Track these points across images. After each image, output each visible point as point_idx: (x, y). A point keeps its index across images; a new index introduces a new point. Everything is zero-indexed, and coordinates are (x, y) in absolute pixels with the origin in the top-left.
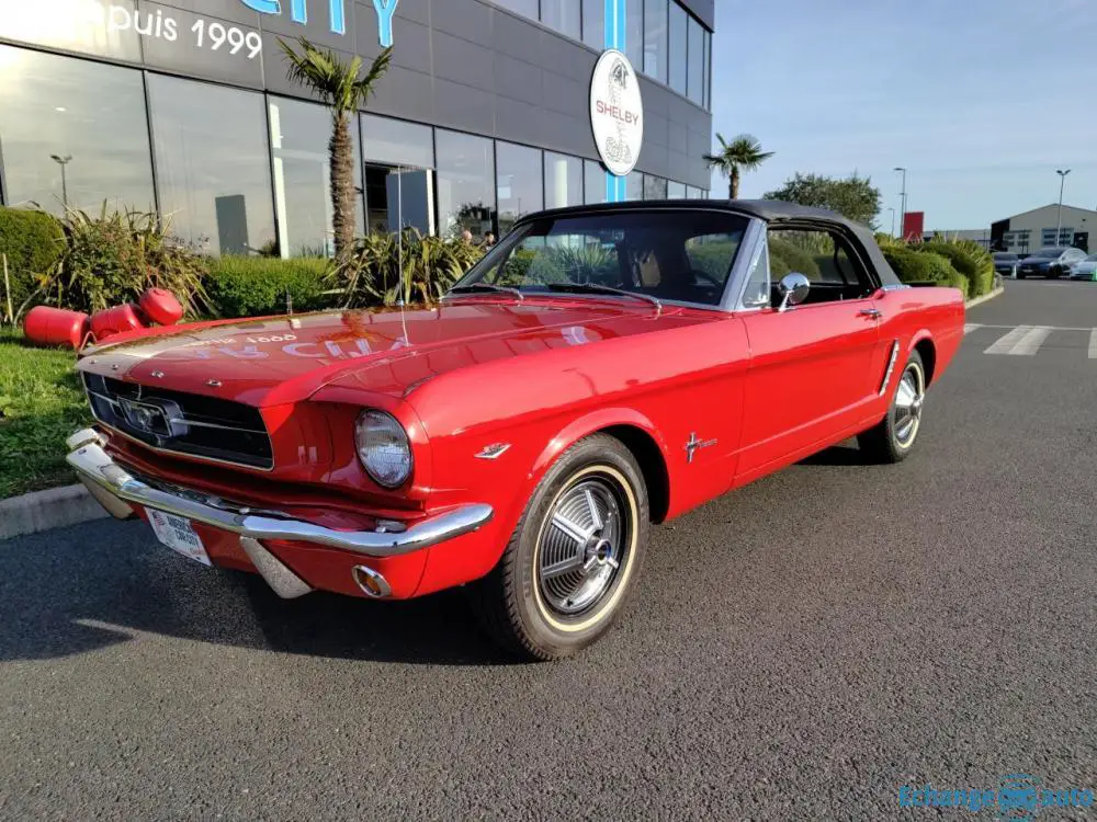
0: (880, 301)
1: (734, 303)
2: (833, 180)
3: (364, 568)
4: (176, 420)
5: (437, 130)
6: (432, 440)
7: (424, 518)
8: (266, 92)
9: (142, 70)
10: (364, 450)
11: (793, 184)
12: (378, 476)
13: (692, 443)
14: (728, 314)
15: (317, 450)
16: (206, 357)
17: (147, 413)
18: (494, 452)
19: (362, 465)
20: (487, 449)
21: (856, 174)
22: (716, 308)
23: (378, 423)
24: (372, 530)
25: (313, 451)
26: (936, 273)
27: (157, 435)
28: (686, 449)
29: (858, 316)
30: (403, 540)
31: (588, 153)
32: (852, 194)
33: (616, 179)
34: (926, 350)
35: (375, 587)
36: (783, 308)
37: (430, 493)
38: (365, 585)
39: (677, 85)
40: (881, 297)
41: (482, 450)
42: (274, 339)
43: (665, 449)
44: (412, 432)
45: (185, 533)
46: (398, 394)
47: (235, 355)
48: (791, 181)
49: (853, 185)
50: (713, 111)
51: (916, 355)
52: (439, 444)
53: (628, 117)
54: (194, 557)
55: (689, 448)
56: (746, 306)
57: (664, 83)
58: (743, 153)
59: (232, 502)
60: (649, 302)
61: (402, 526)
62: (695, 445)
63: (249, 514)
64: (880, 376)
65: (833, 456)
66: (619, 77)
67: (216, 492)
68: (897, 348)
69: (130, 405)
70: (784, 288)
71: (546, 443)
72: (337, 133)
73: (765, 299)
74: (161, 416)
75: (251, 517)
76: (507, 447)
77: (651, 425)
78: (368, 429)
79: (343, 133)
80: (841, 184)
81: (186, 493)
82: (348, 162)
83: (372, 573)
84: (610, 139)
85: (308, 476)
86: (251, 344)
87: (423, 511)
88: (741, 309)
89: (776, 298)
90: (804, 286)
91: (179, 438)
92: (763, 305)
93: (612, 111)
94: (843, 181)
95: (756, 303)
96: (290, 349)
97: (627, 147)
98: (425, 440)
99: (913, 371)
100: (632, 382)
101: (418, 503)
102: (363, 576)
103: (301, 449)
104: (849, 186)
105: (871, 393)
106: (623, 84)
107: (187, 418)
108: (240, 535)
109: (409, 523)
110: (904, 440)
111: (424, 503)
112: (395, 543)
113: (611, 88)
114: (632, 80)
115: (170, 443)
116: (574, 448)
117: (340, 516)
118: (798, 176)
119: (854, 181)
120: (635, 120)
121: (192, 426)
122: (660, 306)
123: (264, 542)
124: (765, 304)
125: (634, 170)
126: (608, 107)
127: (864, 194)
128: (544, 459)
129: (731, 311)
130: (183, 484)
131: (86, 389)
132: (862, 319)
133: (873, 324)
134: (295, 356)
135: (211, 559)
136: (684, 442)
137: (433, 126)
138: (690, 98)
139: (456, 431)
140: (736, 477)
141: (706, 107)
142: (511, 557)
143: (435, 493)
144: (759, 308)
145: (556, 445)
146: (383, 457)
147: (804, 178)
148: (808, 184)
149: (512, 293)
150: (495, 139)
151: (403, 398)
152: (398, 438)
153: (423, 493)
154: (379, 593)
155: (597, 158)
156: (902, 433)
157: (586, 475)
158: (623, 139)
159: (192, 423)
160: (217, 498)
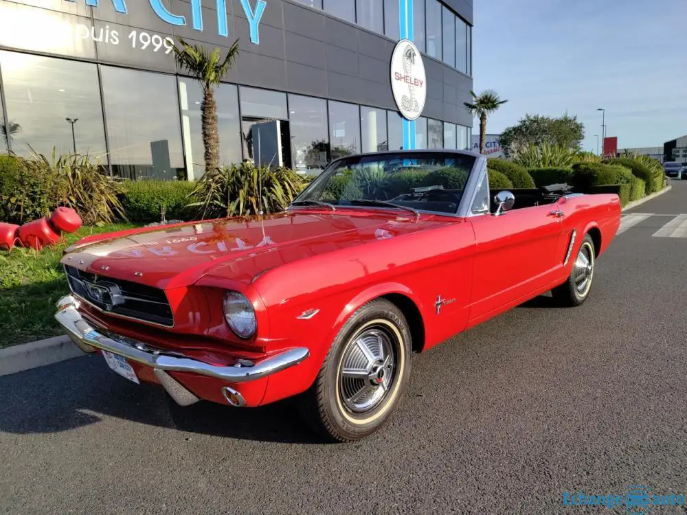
0: (563, 205)
1: (466, 212)
2: (551, 118)
3: (228, 388)
4: (116, 295)
5: (289, 95)
6: (267, 308)
7: (266, 357)
8: (177, 75)
9: (97, 63)
10: (228, 315)
11: (525, 121)
12: (237, 332)
13: (439, 302)
14: (462, 219)
15: (200, 314)
16: (139, 256)
17: (100, 291)
18: (308, 315)
19: (227, 325)
20: (304, 314)
21: (566, 113)
22: (455, 215)
23: (237, 298)
24: (232, 365)
25: (198, 314)
26: (621, 178)
27: (107, 304)
28: (435, 307)
29: (548, 215)
30: (253, 372)
31: (390, 106)
32: (564, 127)
33: (409, 122)
34: (595, 234)
35: (236, 400)
36: (497, 213)
37: (269, 342)
38: (230, 398)
39: (449, 61)
40: (563, 202)
41: (301, 314)
42: (183, 240)
43: (421, 307)
44: (256, 305)
45: (124, 364)
46: (248, 281)
47: (157, 253)
48: (523, 119)
49: (565, 121)
50: (473, 76)
51: (589, 238)
52: (272, 310)
53: (416, 82)
54: (129, 378)
55: (438, 305)
56: (474, 213)
57: (441, 60)
58: (489, 103)
59: (150, 347)
60: (412, 211)
61: (250, 362)
62: (441, 303)
63: (160, 354)
64: (564, 252)
65: (539, 302)
66: (410, 57)
67: (142, 340)
68: (574, 235)
69: (90, 286)
70: (498, 200)
71: (343, 307)
72: (205, 98)
73: (486, 208)
74: (108, 293)
75: (162, 356)
76: (317, 311)
77: (411, 292)
78: (231, 302)
79: (210, 99)
80: (557, 121)
81: (124, 340)
82: (213, 118)
83: (234, 392)
84: (404, 97)
85: (196, 331)
86: (168, 245)
87: (265, 353)
88: (471, 215)
89: (494, 207)
90: (511, 199)
91: (119, 305)
92: (486, 211)
93: (405, 78)
94: (558, 119)
95: (480, 211)
96: (191, 248)
97: (416, 101)
98: (264, 309)
99: (587, 248)
100: (391, 266)
101: (261, 348)
102: (229, 393)
103: (191, 314)
104: (562, 122)
105: (559, 264)
106: (413, 62)
107: (123, 294)
108: (154, 368)
109: (255, 361)
110: (582, 291)
111: (265, 348)
112: (248, 374)
113: (404, 64)
114: (418, 59)
115: (115, 308)
116: (360, 310)
117: (216, 356)
118: (528, 117)
119: (566, 119)
120: (421, 84)
121: (126, 299)
122: (419, 215)
123: (169, 372)
124: (487, 211)
125: (421, 116)
126: (403, 76)
127: (573, 127)
128: (340, 318)
129: (463, 216)
130: (122, 334)
131: (66, 273)
132: (551, 217)
133: (557, 220)
134: (194, 253)
135: (139, 379)
136: (434, 302)
137: (287, 92)
138: (458, 68)
139: (283, 301)
140: (469, 322)
141: (469, 74)
142: (321, 380)
143: (272, 341)
144: (482, 214)
145: (349, 308)
146: (241, 319)
147: (532, 118)
148: (535, 121)
149: (328, 207)
150: (327, 99)
151: (250, 284)
152: (248, 308)
153: (265, 342)
154: (238, 404)
155: (397, 110)
156: (580, 288)
157: (369, 326)
158: (413, 96)
159: (126, 297)
160: (143, 343)
